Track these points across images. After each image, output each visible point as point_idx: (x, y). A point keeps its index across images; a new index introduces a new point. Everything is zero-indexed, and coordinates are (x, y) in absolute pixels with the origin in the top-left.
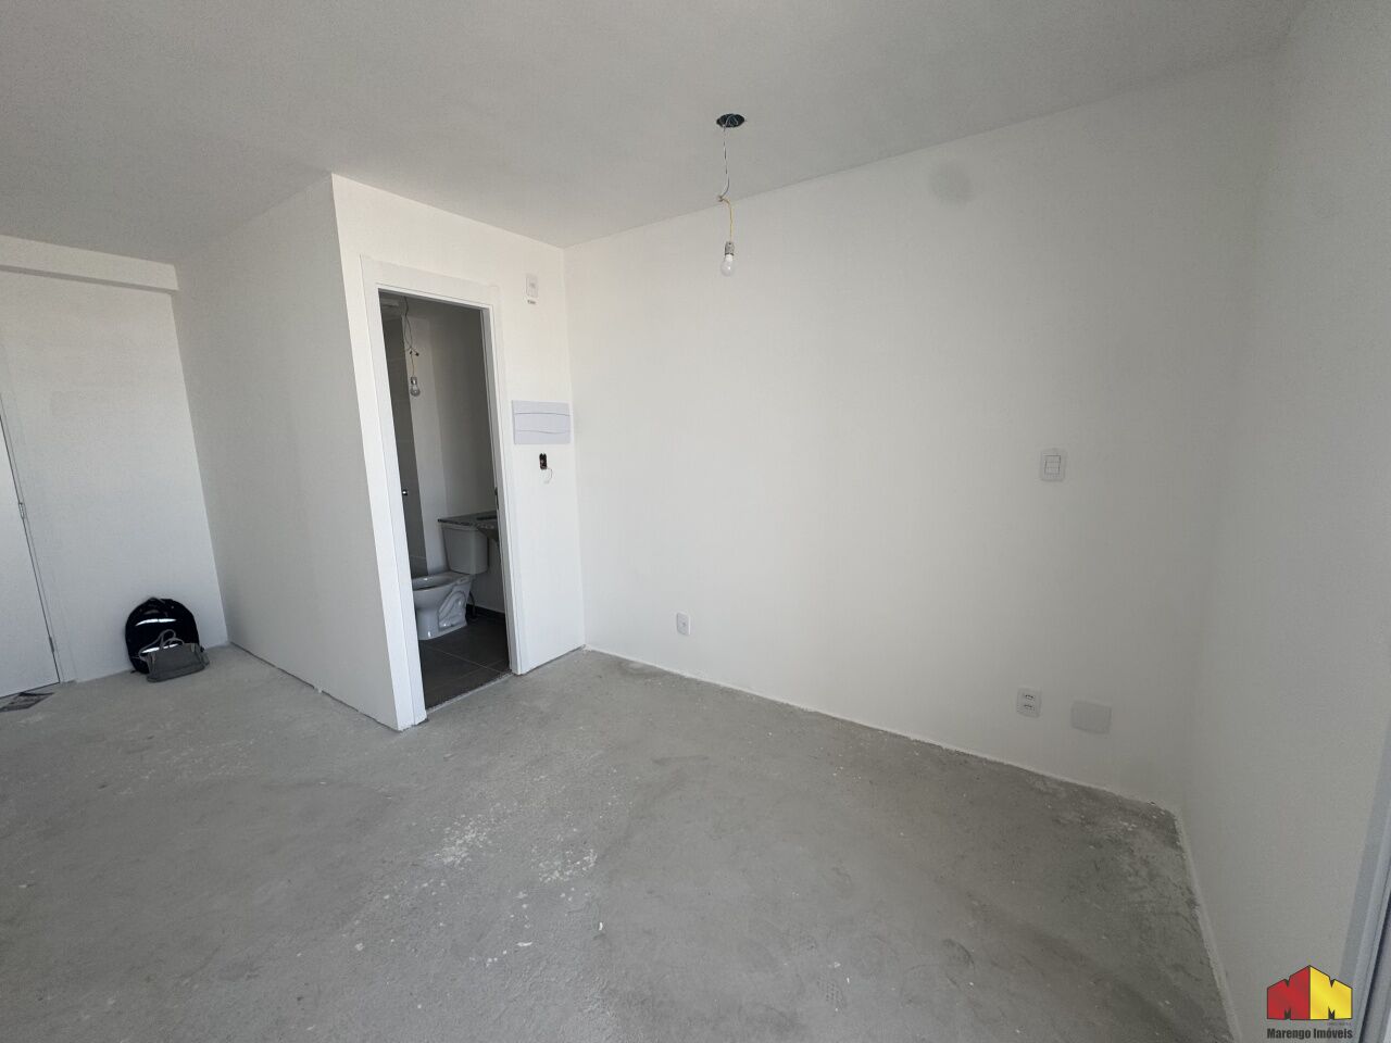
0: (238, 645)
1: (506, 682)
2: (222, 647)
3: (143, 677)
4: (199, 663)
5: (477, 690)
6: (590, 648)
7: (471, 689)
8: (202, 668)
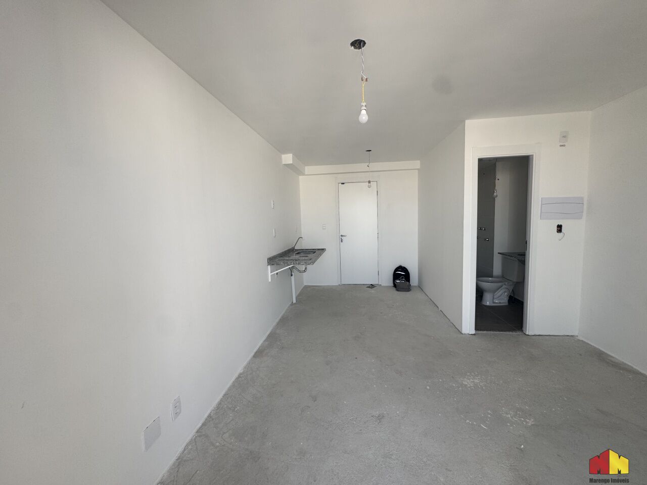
0: (420, 287)
1: (519, 335)
2: (415, 286)
3: (395, 289)
4: (408, 289)
5: (501, 332)
6: (581, 338)
7: (499, 331)
8: (409, 291)
